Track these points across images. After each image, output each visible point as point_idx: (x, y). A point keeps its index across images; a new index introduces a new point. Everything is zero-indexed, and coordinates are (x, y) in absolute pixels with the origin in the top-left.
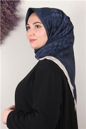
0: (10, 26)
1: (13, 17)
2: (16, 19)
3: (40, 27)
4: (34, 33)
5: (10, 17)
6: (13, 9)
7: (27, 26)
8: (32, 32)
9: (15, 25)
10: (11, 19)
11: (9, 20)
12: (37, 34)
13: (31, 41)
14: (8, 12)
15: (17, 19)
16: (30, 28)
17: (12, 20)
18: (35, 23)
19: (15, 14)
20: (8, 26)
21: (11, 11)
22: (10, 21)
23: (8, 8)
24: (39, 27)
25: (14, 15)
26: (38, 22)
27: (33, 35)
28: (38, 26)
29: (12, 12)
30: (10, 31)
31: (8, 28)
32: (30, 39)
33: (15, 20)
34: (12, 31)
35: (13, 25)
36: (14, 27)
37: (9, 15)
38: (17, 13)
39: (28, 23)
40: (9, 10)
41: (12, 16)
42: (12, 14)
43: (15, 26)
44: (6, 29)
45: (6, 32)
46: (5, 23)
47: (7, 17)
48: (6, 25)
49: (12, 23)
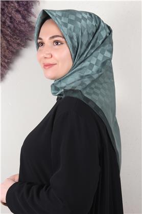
0: (21, 41)
1: (26, 25)
2: (30, 29)
5: (22, 25)
6: (26, 12)
8: (47, 52)
9: (30, 38)
10: (22, 29)
11: (19, 31)
12: (56, 55)
13: (47, 66)
14: (18, 17)
17: (24, 30)
18: (53, 37)
19: (29, 19)
20: (18, 41)
21: (22, 16)
22: (21, 31)
23: (18, 11)
24: (59, 43)
25: (29, 23)
26: (58, 36)
27: (49, 56)
28: (57, 42)
29: (24, 17)
30: (23, 48)
31: (19, 44)
33: (29, 31)
34: (26, 49)
35: (26, 39)
37: (20, 22)
38: (32, 19)
39: (40, 37)
40: (21, 14)
41: (24, 23)
42: (23, 21)
43: (30, 40)
44: (15, 46)
45: (15, 51)
46: (14, 35)
47: (16, 25)
48: (15, 38)
49: (25, 35)
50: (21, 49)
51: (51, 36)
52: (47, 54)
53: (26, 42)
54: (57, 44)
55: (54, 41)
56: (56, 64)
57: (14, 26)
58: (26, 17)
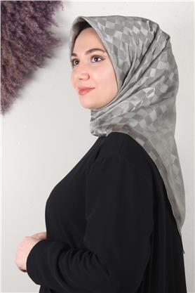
0: (36, 58)
2: (49, 42)
3: (103, 59)
4: (89, 73)
5: (38, 37)
6: (44, 19)
7: (73, 57)
8: (83, 72)
9: (49, 55)
10: (39, 41)
11: (35, 44)
12: (95, 76)
13: (83, 91)
14: (34, 25)
15: (54, 42)
16: (80, 63)
17: (41, 44)
18: (91, 51)
19: (48, 29)
20: (32, 58)
21: (39, 24)
22: (36, 45)
23: (33, 18)
24: (99, 59)
25: (47, 34)
27: (86, 77)
28: (96, 58)
29: (41, 26)
31: (33, 62)
32: (79, 88)
33: (48, 44)
34: (42, 69)
35: (43, 56)
36: (47, 59)
37: (36, 32)
38: (53, 28)
39: (74, 52)
40: (37, 21)
41: (42, 34)
42: (41, 31)
43: (49, 57)
44: (28, 64)
45: (27, 71)
46: (26, 50)
47: (30, 37)
48: (28, 54)
49: (42, 51)
50: (36, 69)
51: (88, 50)
52: (83, 74)
53: (43, 60)
54: (97, 61)
55: (92, 57)
56: (94, 88)
57: (27, 38)
58: (44, 26)
